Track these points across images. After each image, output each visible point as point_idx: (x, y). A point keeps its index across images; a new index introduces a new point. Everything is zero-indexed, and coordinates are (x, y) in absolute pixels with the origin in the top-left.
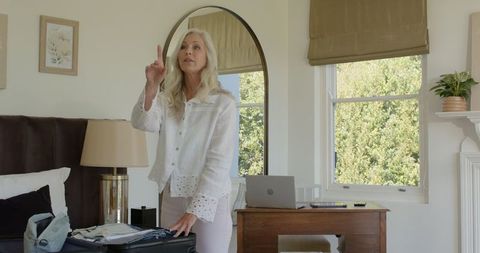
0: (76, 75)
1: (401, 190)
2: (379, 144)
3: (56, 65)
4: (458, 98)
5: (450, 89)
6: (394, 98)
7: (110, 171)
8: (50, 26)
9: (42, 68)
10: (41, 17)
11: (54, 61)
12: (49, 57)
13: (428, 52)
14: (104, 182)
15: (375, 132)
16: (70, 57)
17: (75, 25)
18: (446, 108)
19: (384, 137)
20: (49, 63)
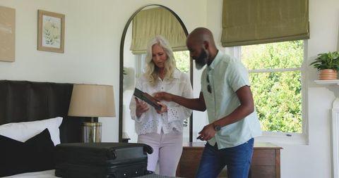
0: (63, 52)
1: (288, 135)
2: (266, 103)
3: (49, 46)
4: (331, 71)
5: (325, 64)
6: (277, 71)
7: (88, 119)
8: (45, 17)
9: (40, 47)
10: (38, 11)
11: (48, 43)
12: (44, 40)
13: (309, 38)
14: (85, 127)
15: (263, 95)
16: (59, 40)
17: (62, 17)
18: (322, 78)
19: (269, 99)
20: (44, 44)
